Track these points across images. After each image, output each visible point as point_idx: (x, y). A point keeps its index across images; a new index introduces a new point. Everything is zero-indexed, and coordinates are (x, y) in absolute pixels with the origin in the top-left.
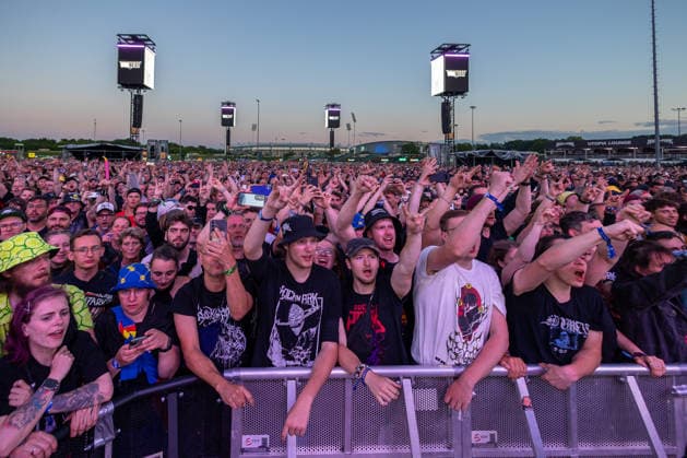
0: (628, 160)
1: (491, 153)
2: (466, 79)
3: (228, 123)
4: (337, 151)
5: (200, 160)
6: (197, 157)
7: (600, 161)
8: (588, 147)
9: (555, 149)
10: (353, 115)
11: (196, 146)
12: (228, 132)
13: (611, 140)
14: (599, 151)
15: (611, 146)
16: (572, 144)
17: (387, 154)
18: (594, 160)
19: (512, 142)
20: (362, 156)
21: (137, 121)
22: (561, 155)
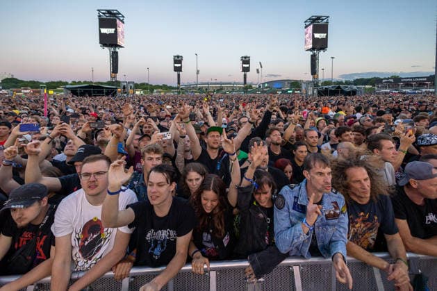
0: (424, 90)
1: (339, 87)
2: (326, 38)
3: (178, 69)
4: (250, 87)
5: (162, 94)
6: (160, 92)
7: (408, 90)
8: (401, 82)
9: (382, 83)
10: (260, 63)
11: (161, 85)
12: (179, 75)
13: (415, 78)
14: (408, 85)
15: (415, 82)
16: (392, 80)
17: (280, 88)
18: (404, 90)
19: (357, 80)
20: (265, 90)
21: (115, 68)
22: (385, 87)
